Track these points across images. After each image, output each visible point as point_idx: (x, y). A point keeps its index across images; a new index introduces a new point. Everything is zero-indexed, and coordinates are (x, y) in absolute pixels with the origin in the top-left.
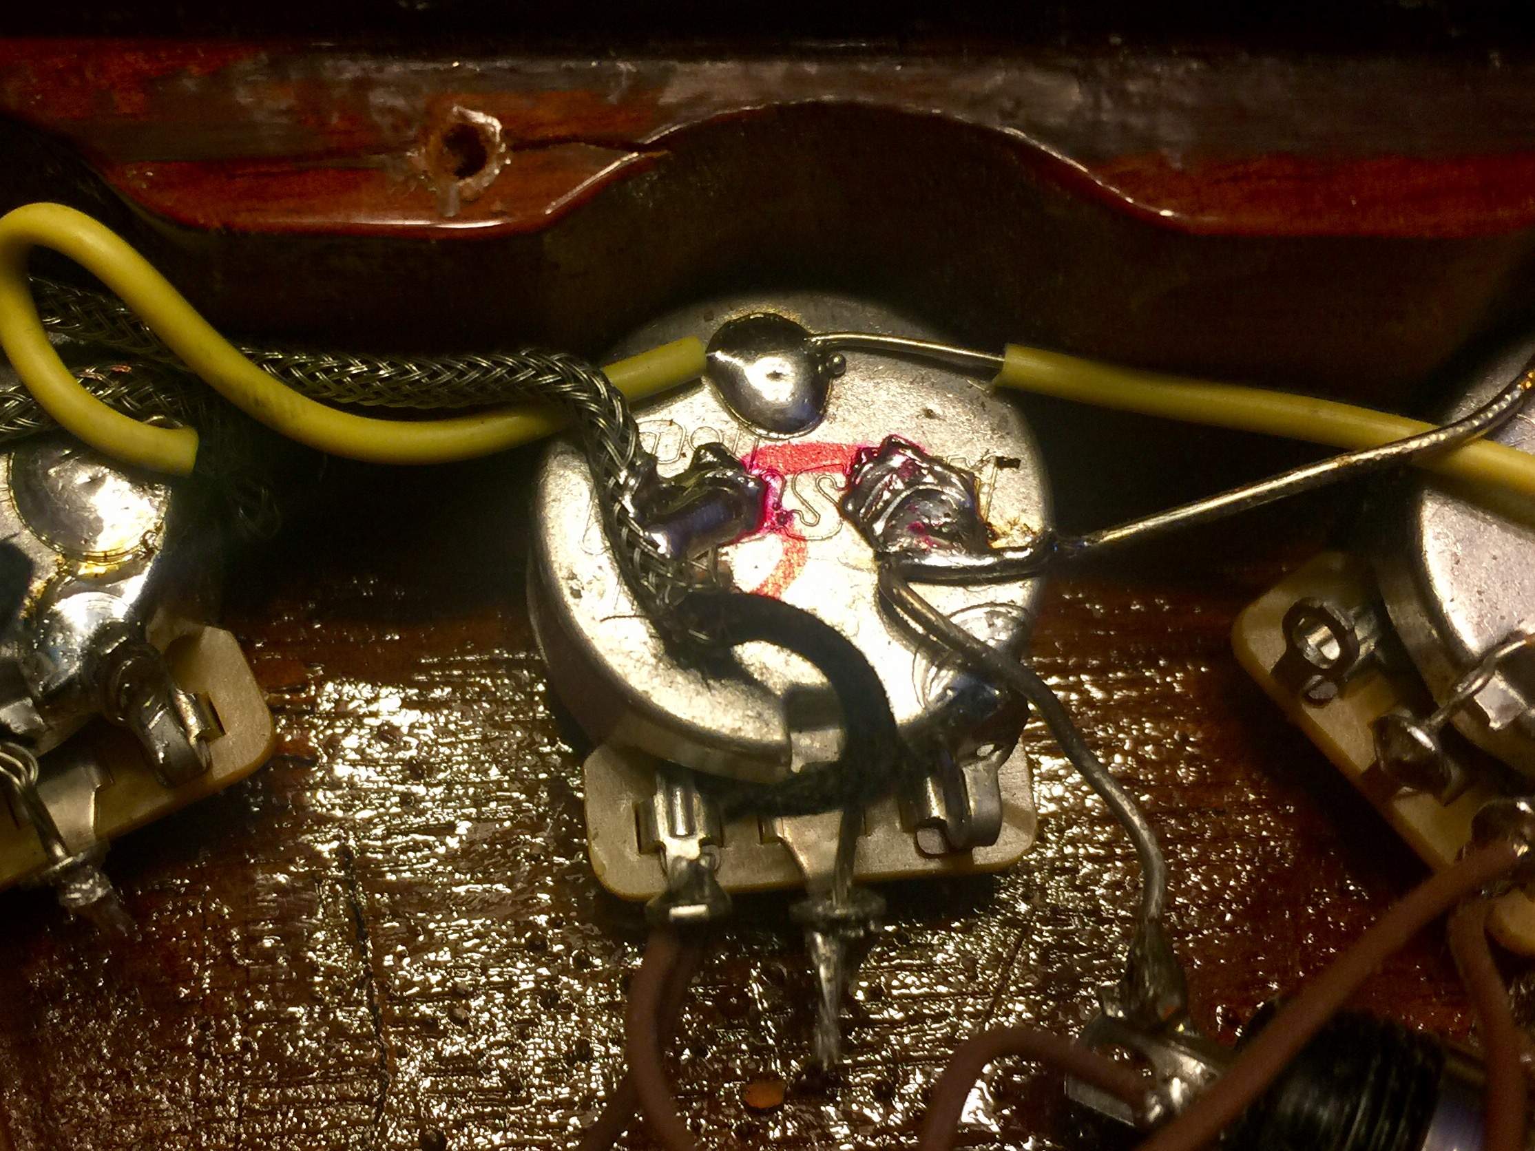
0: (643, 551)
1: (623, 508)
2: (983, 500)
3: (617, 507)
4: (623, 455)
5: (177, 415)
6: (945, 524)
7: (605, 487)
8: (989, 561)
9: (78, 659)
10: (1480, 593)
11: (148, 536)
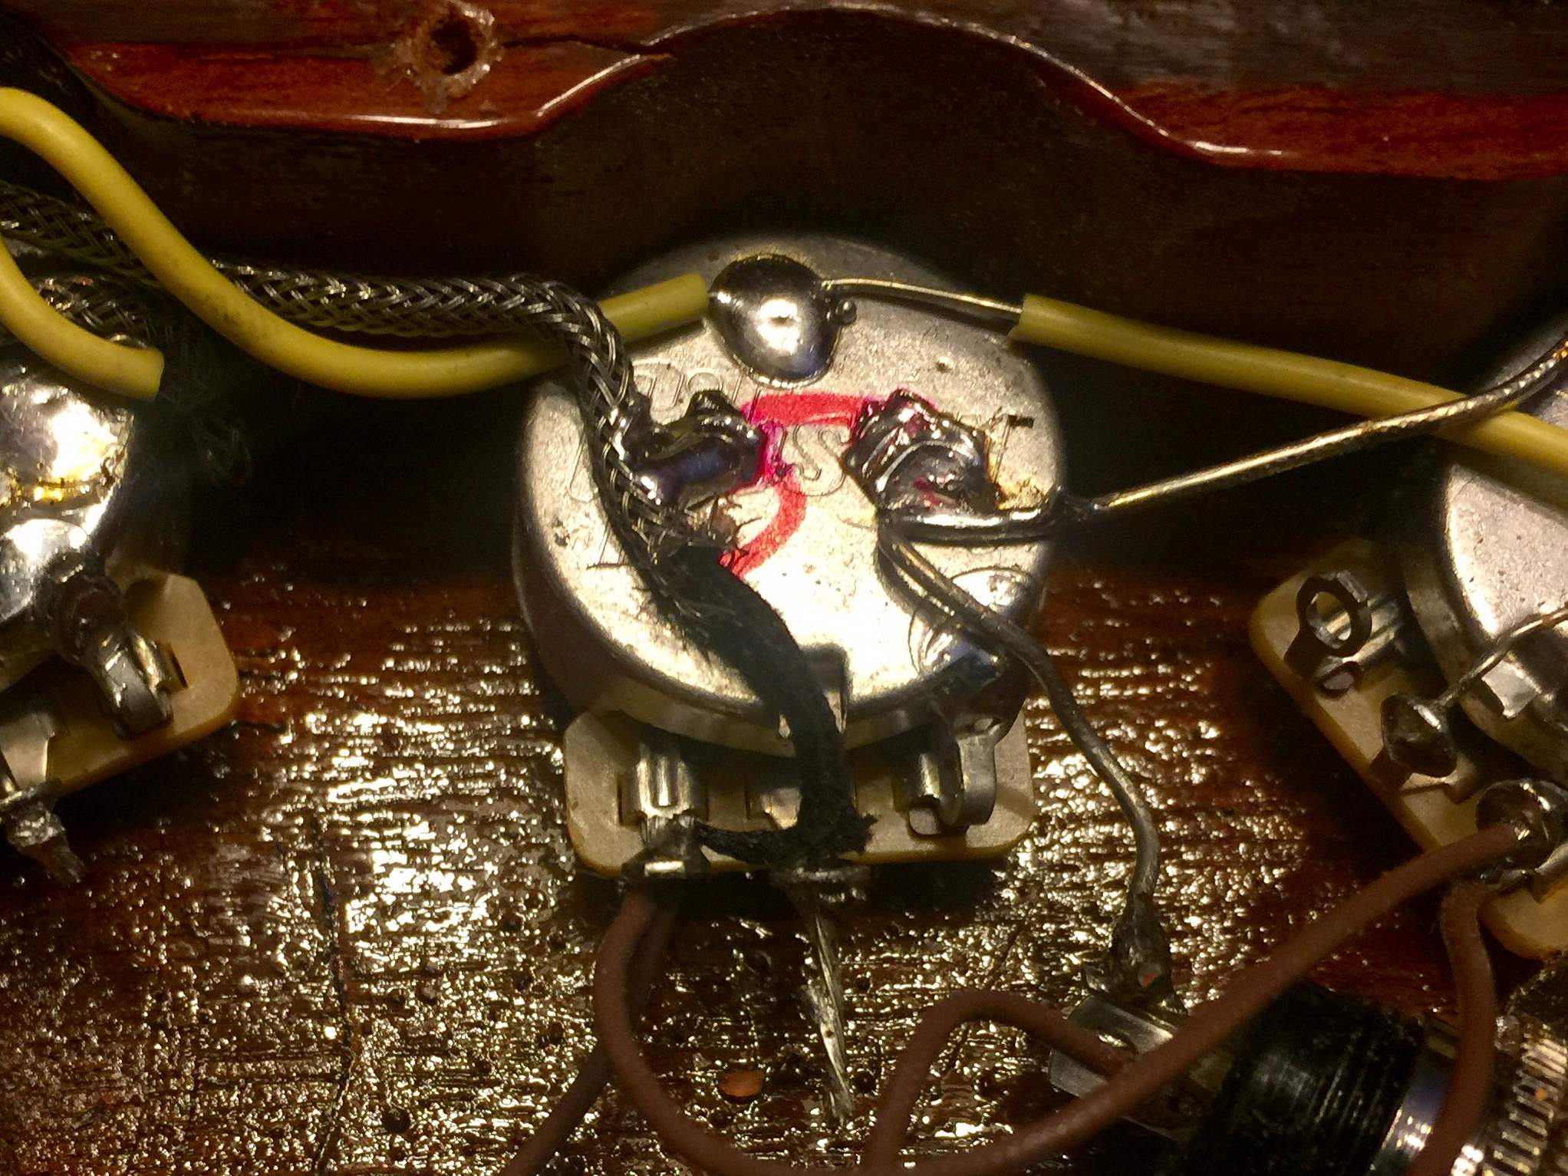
0: (631, 496)
1: (613, 449)
2: (993, 459)
3: (606, 449)
4: (615, 394)
5: (142, 336)
6: (951, 482)
7: (595, 428)
8: (994, 521)
9: (32, 588)
10: (1501, 573)
11: (108, 462)
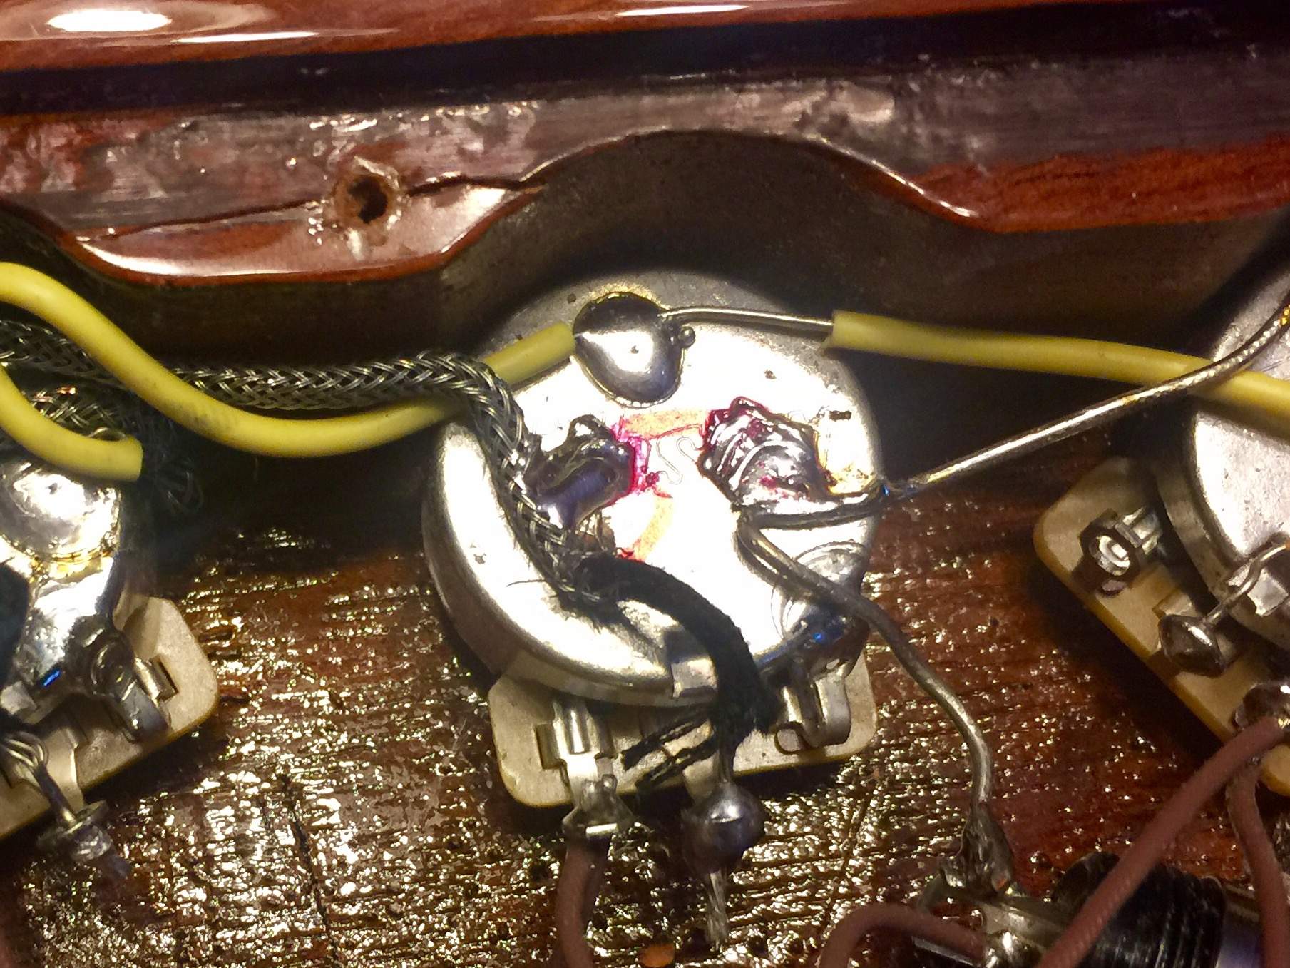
0: (537, 523)
1: (517, 486)
2: (821, 450)
3: (511, 485)
4: (512, 439)
5: (120, 426)
6: (791, 476)
7: (499, 467)
8: (830, 506)
9: (61, 649)
10: (1246, 502)
11: (106, 537)
